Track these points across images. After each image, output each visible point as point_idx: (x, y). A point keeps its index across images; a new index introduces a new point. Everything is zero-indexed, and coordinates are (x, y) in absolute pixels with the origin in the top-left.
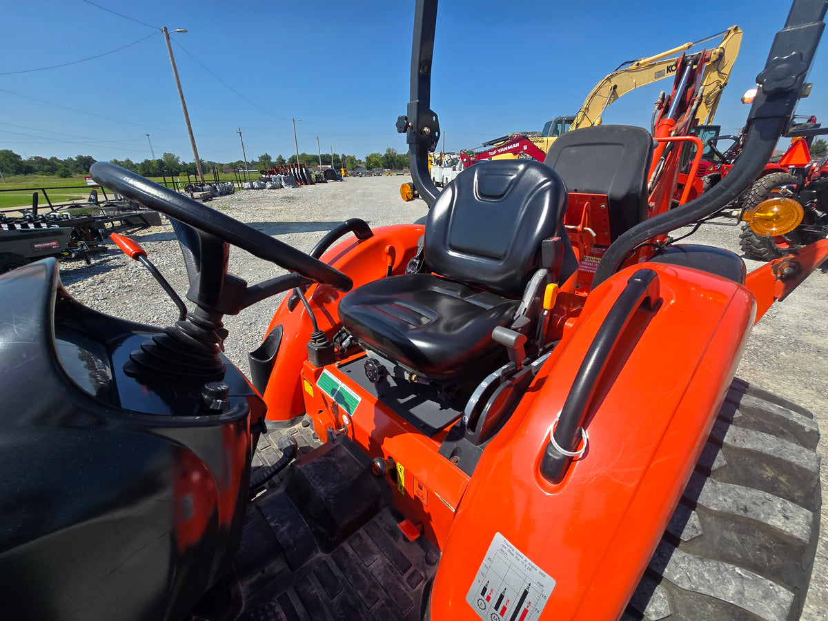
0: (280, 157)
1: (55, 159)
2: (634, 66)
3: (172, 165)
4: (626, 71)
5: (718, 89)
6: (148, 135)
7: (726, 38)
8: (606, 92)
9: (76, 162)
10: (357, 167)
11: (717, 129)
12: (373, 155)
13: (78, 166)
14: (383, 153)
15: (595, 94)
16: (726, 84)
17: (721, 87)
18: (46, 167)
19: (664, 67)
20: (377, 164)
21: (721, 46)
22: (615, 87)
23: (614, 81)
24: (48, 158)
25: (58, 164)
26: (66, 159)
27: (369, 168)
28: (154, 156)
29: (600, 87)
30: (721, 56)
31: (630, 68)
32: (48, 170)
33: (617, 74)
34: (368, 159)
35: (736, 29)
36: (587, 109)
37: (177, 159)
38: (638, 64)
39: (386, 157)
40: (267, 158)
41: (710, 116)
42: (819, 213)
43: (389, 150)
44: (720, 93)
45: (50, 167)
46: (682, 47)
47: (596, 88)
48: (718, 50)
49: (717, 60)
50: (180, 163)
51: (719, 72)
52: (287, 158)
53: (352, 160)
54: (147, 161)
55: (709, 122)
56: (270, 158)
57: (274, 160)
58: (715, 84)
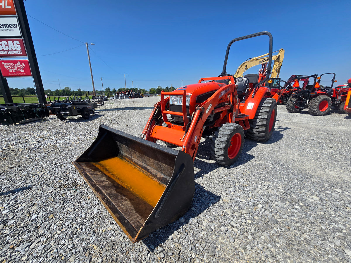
0: (114, 89)
1: (17, 88)
2: (252, 60)
3: (68, 92)
4: (250, 61)
5: (279, 67)
6: (59, 80)
7: (280, 52)
8: (244, 67)
9: (27, 90)
10: (146, 93)
11: (280, 79)
12: (152, 89)
13: (27, 92)
14: (156, 88)
15: (240, 68)
16: (281, 66)
17: (280, 67)
18: (13, 92)
19: (262, 60)
20: (154, 92)
21: (278, 54)
22: (247, 66)
23: (246, 64)
24: (14, 88)
25: (18, 91)
26: (22, 89)
27: (150, 94)
28: (60, 88)
29: (242, 66)
30: (279, 57)
31: (251, 60)
32: (14, 93)
33: (247, 62)
34: (151, 90)
35: (282, 49)
36: (238, 72)
37: (70, 90)
38: (253, 59)
39: (158, 89)
40: (109, 89)
41: (278, 75)
42: (304, 99)
43: (159, 87)
44: (280, 68)
45: (15, 92)
46: (266, 54)
47: (240, 66)
48: (278, 56)
49: (278, 58)
50: (72, 91)
51: (279, 62)
52: (117, 89)
53: (144, 90)
54: (57, 90)
55: (278, 77)
56: (110, 89)
57: (111, 90)
58: (278, 66)
